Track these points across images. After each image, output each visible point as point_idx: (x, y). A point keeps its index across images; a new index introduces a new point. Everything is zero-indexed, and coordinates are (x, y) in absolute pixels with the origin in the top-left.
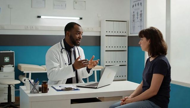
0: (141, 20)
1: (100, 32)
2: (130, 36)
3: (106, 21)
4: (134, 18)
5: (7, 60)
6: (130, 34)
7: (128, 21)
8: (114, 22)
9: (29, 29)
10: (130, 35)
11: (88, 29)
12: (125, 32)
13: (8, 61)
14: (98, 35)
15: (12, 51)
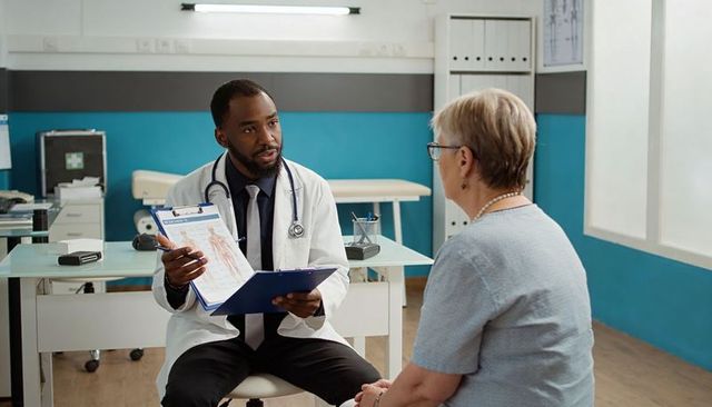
0: (574, 16)
1: (433, 59)
2: (540, 75)
3: (453, 18)
4: (553, 10)
5: (75, 161)
6: (545, 66)
7: (536, 19)
8: (488, 22)
9: (153, 50)
10: (542, 70)
11: (384, 47)
12: (525, 59)
13: (79, 164)
14: (424, 69)
15: (97, 130)
